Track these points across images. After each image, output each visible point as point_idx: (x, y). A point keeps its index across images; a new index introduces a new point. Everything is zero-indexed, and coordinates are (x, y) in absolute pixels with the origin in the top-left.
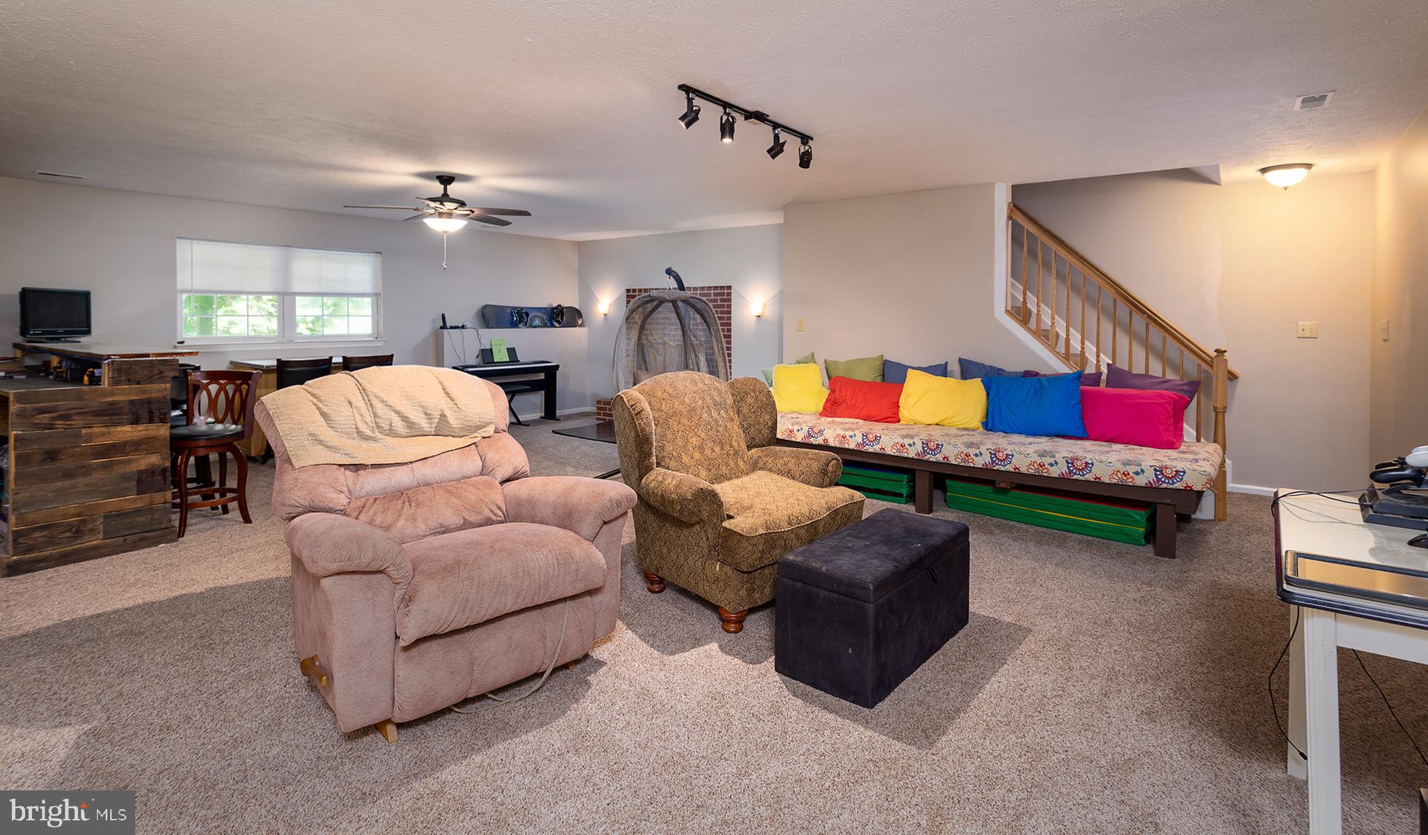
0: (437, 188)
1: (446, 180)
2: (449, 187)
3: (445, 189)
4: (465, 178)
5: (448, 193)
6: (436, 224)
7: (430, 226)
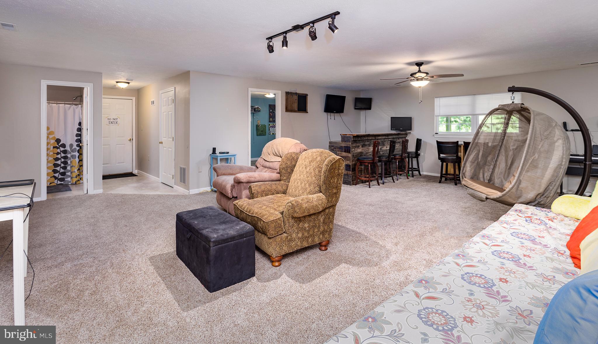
0: (415, 68)
1: (419, 64)
2: (421, 67)
3: (419, 69)
4: (428, 62)
5: (421, 70)
6: (415, 84)
7: (413, 85)
